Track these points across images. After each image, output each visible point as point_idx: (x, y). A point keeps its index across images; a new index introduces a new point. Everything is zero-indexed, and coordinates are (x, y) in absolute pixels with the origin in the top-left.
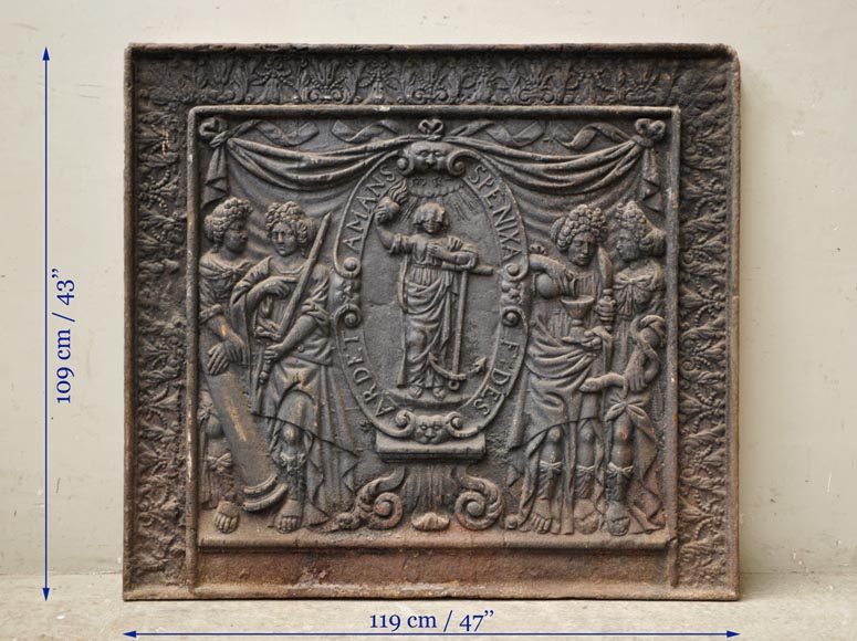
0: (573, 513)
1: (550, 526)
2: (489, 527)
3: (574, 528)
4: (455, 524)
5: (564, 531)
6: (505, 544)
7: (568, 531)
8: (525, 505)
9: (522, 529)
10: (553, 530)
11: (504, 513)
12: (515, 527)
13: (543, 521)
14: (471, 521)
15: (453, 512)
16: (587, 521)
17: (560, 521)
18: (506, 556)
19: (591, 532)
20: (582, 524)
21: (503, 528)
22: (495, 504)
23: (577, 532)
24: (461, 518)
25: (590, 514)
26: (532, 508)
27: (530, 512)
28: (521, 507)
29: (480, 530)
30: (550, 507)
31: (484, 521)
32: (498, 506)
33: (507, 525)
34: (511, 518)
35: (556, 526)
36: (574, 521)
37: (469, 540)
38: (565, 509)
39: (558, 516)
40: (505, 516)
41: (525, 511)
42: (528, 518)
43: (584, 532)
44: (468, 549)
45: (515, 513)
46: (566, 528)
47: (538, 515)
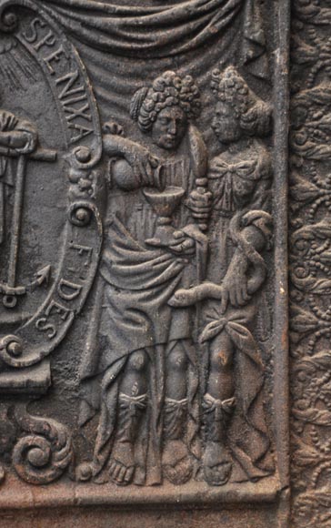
0: (161, 459)
1: (133, 476)
2: (55, 480)
3: (162, 478)
4: (12, 478)
5: (150, 482)
6: (76, 500)
7: (154, 481)
8: (101, 450)
9: (97, 481)
10: (137, 482)
11: (75, 461)
12: (89, 479)
13: (123, 469)
14: (32, 474)
15: (9, 462)
16: (178, 468)
17: (145, 469)
18: (78, 516)
19: (184, 482)
20: (172, 471)
21: (73, 480)
22: (64, 450)
23: (166, 482)
24: (20, 469)
25: (182, 459)
26: (110, 453)
27: (108, 459)
28: (96, 452)
29: (43, 484)
30: (133, 452)
31: (49, 473)
32: (67, 452)
33: (79, 476)
34: (83, 467)
35: (140, 475)
36: (163, 468)
37: (30, 497)
38: (152, 454)
39: (142, 462)
40: (76, 465)
41: (102, 457)
42: (105, 466)
43: (175, 482)
44: (28, 509)
45: (89, 460)
46: (152, 479)
47: (118, 462)
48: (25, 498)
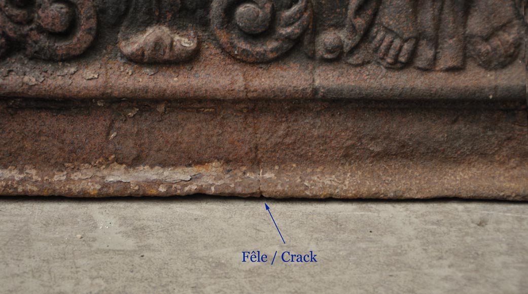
1: (413, 54)
2: (282, 57)
3: (465, 58)
4: (210, 50)
5: (442, 64)
6: (315, 91)
7: (450, 64)
8: (359, 10)
10: (420, 63)
11: (314, 27)
12: (337, 56)
13: (397, 42)
14: (243, 45)
15: (205, 24)
16: (495, 42)
17: (435, 43)
18: (318, 114)
19: (503, 66)
20: (484, 48)
21: (312, 57)
22: (295, 8)
23: (471, 66)
24: (223, 37)
25: (503, 27)
26: (375, 14)
28: (350, 12)
29: (262, 62)
30: (415, 13)
31: (271, 45)
32: (301, 12)
33: (320, 51)
34: (329, 38)
35: (426, 53)
36: (466, 42)
37: (240, 83)
38: (448, 18)
39: (430, 31)
40: (316, 33)
41: (360, 22)
42: (366, 36)
43: (487, 65)
44: (236, 101)
45: (338, 26)
47: (388, 30)
48: (232, 83)
